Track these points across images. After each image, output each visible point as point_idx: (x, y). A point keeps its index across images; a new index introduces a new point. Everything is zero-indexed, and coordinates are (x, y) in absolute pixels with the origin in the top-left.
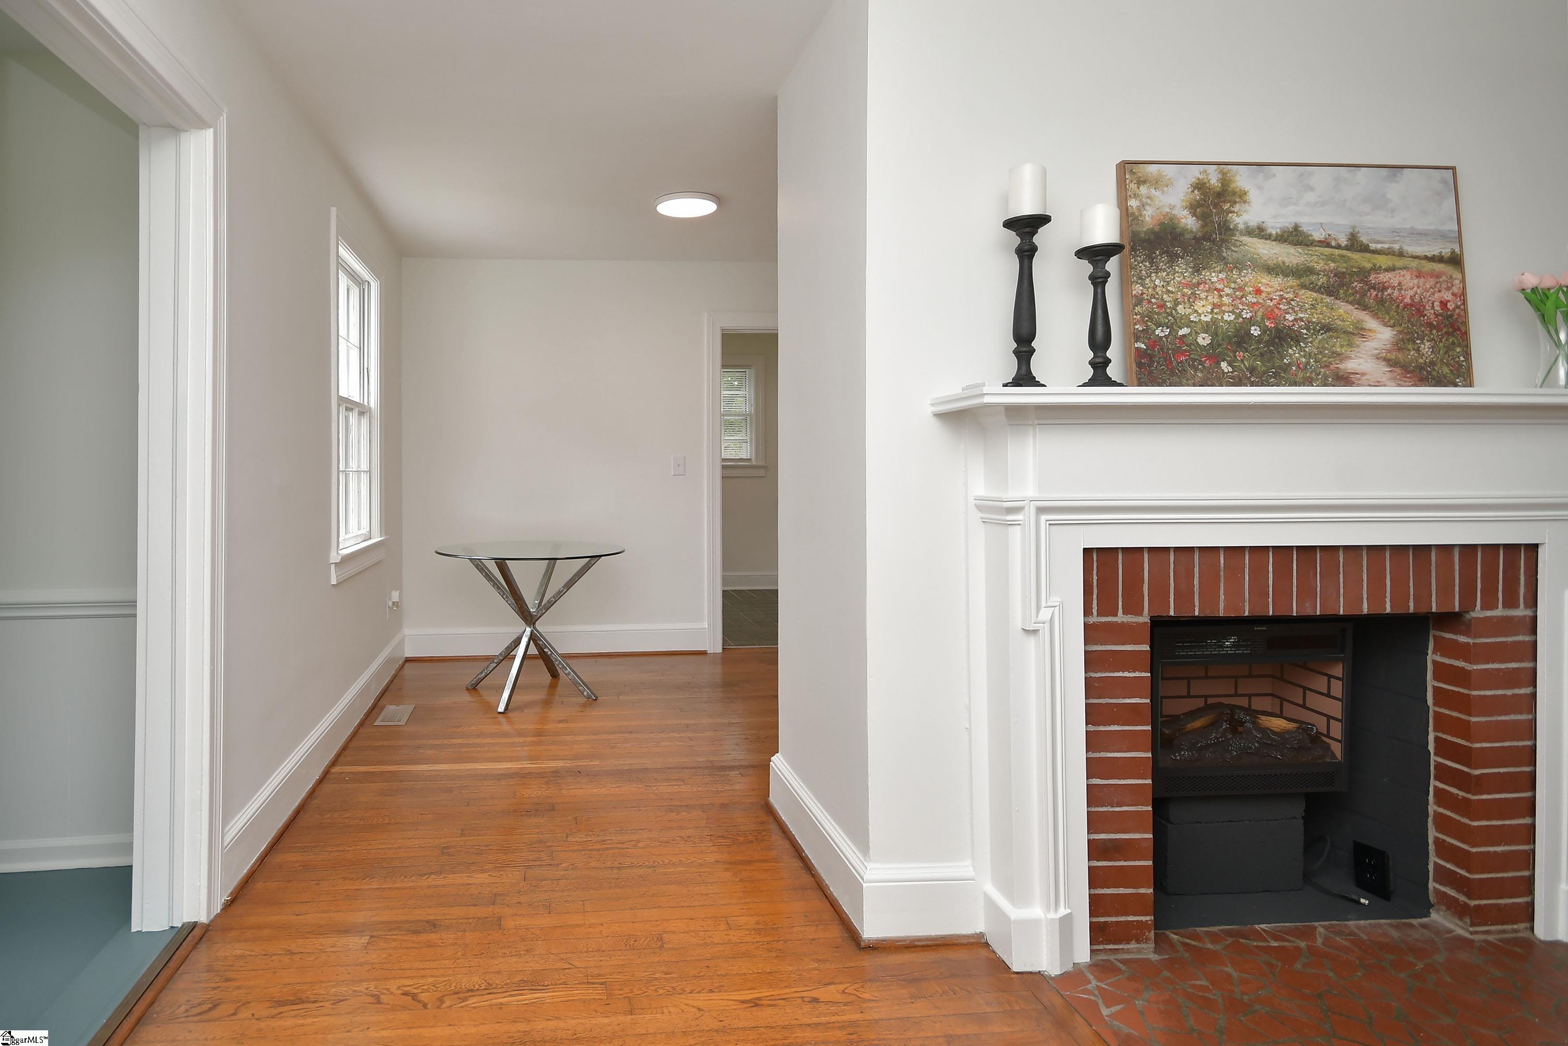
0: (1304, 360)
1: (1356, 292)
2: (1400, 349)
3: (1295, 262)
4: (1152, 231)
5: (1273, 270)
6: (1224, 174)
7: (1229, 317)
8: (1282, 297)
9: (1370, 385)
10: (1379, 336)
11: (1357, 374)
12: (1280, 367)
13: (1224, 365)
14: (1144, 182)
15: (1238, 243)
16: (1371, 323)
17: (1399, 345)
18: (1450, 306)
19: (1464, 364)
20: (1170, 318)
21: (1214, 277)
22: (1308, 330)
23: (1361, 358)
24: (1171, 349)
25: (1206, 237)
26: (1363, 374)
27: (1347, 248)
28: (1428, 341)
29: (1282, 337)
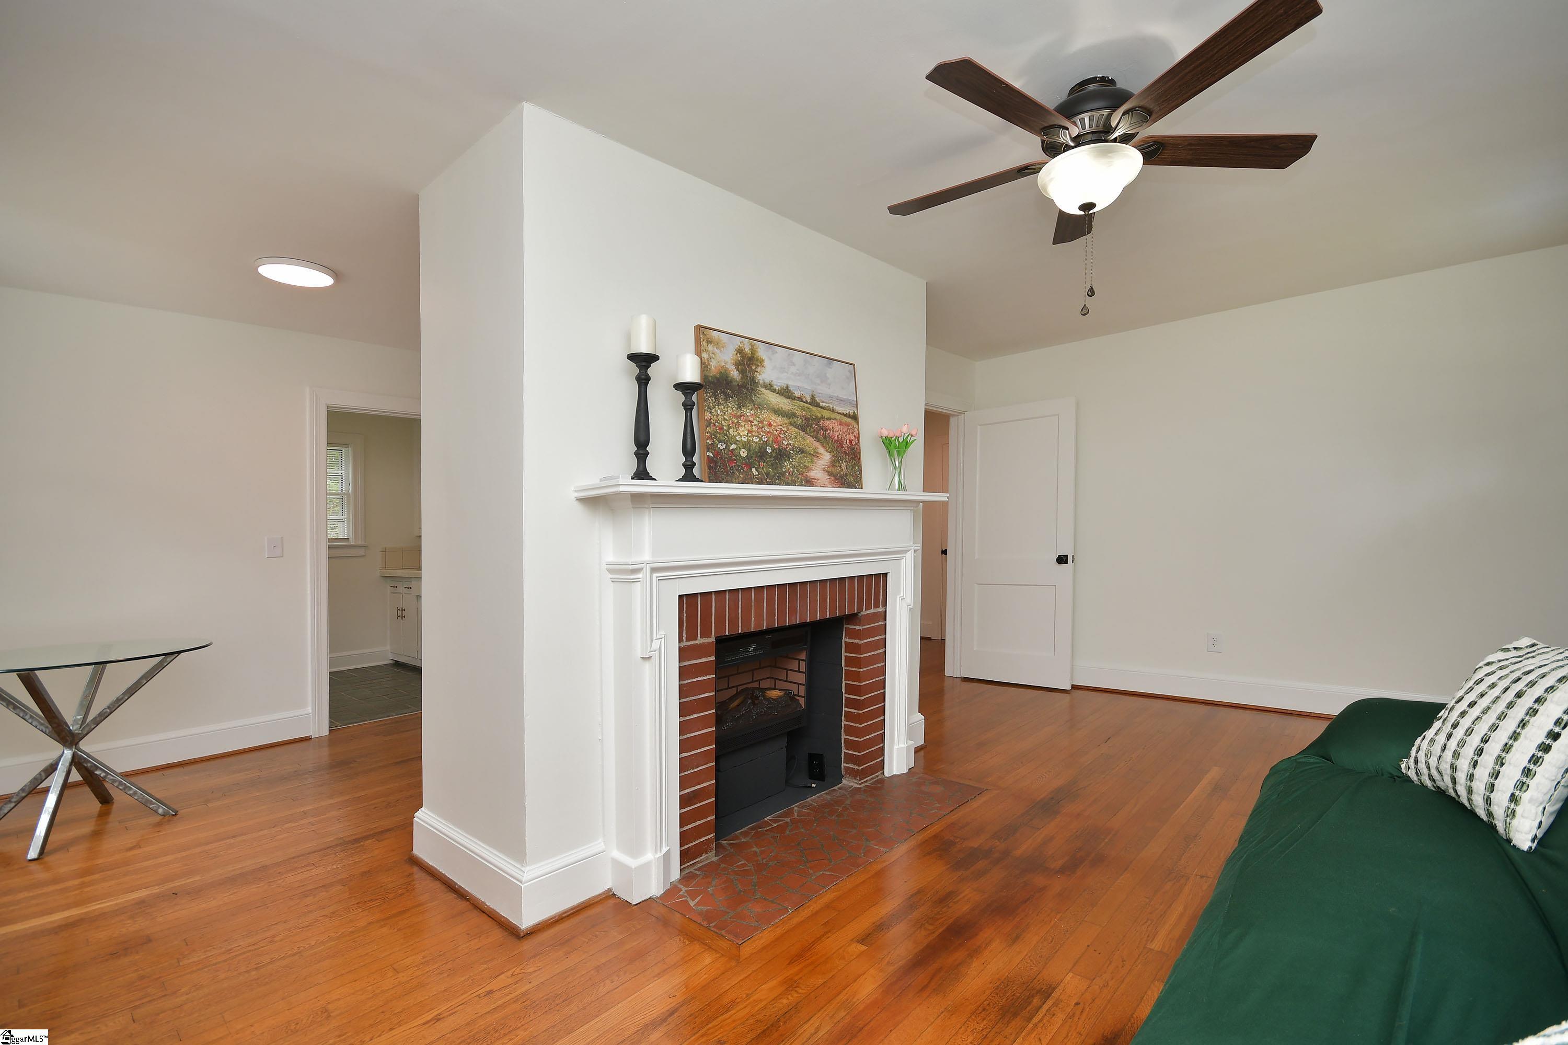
0: (792, 469)
1: (814, 430)
2: (833, 466)
3: (786, 408)
4: (715, 377)
5: (777, 412)
6: (752, 346)
7: (756, 440)
8: (781, 430)
9: (821, 486)
10: (825, 457)
12: (781, 473)
13: (754, 470)
14: (711, 342)
15: (760, 393)
16: (821, 450)
17: (833, 464)
18: (854, 443)
19: (859, 476)
20: (726, 437)
21: (748, 412)
22: (793, 451)
23: (817, 470)
25: (743, 386)
26: (818, 480)
27: (810, 403)
28: (845, 462)
29: (781, 455)
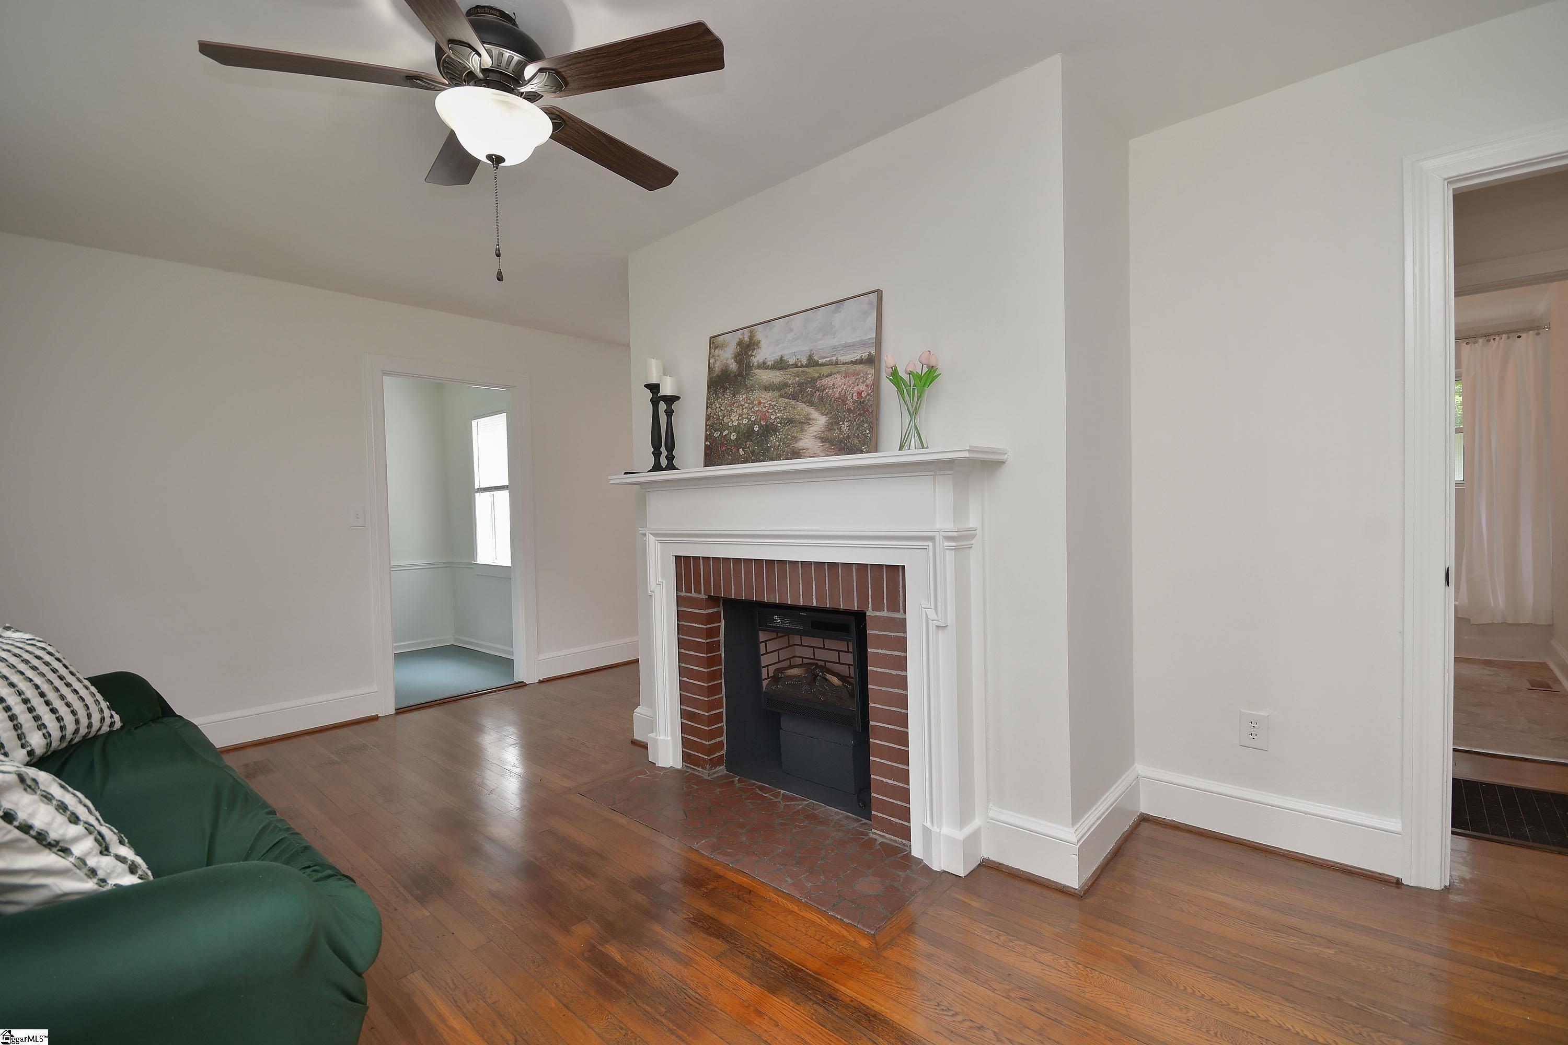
0: (777, 443)
1: (808, 395)
2: (830, 430)
3: (779, 380)
4: (719, 375)
5: (766, 388)
6: (751, 332)
7: (745, 421)
8: (770, 405)
9: (811, 457)
10: (817, 422)
11: (804, 449)
12: (765, 449)
13: (741, 450)
14: (718, 347)
15: (753, 375)
16: (815, 414)
17: (829, 427)
18: (863, 395)
19: (869, 435)
20: (721, 425)
21: (741, 398)
22: (781, 424)
23: (807, 438)
24: (720, 444)
25: (741, 374)
26: (807, 449)
27: (807, 366)
28: (847, 421)
29: (769, 430)
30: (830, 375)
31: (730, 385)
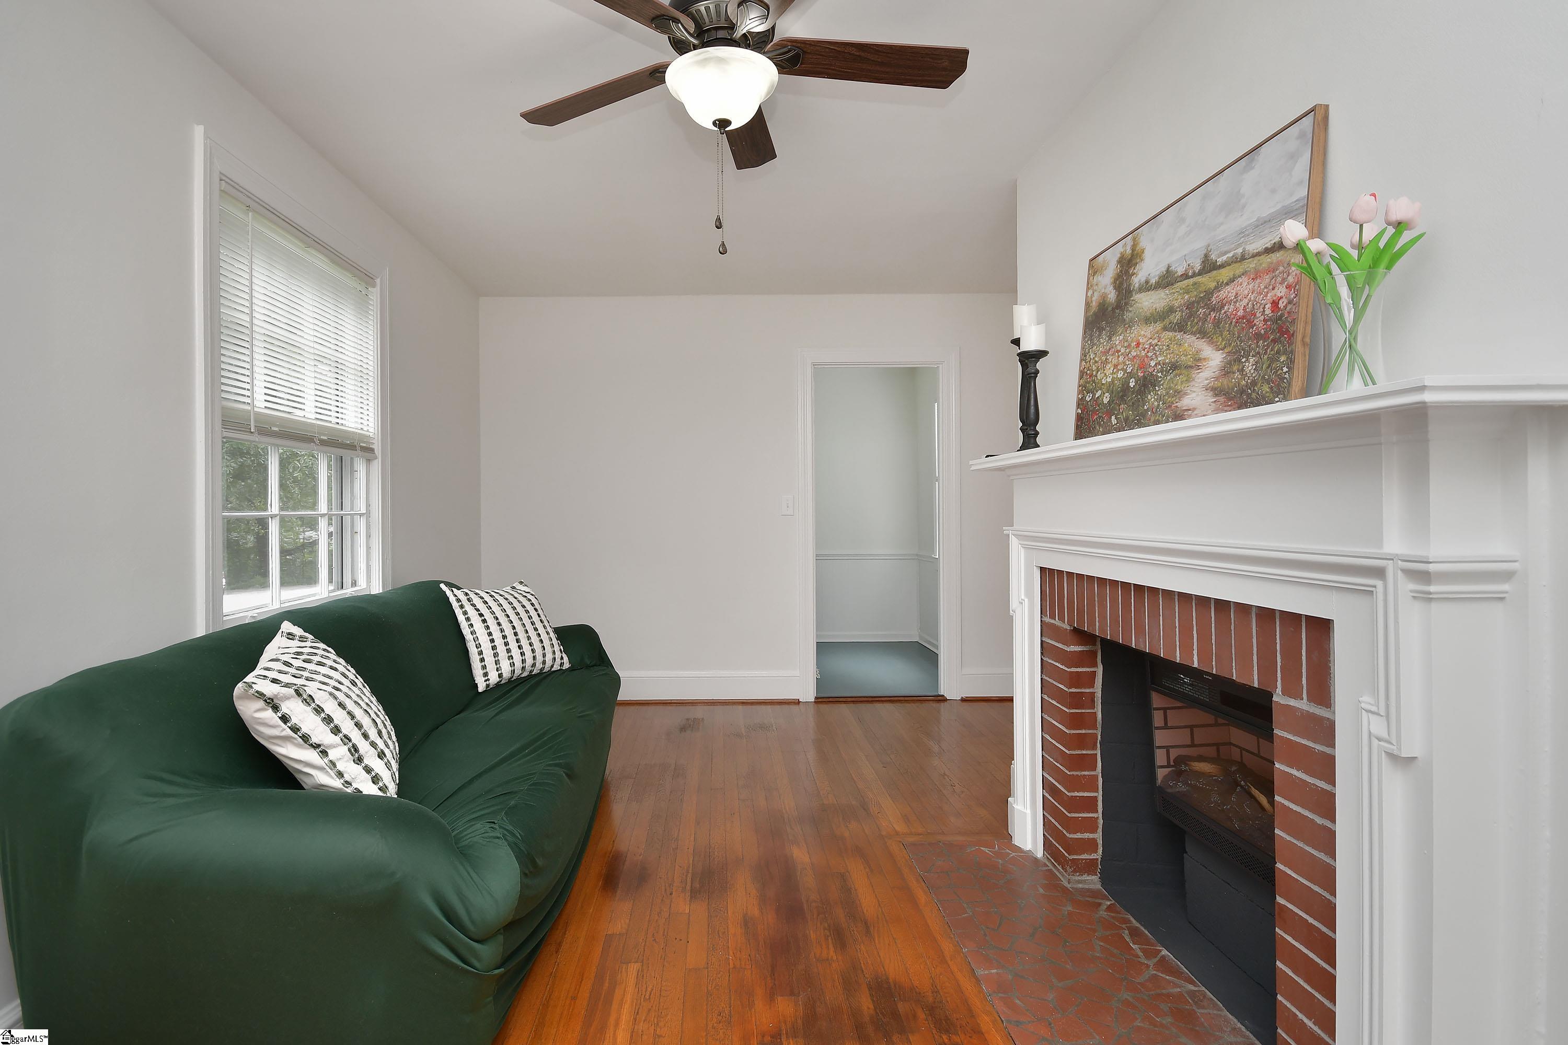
0: (1156, 400)
1: (1200, 320)
2: (1226, 374)
3: (1163, 305)
4: (1094, 314)
5: (1149, 319)
6: (1134, 240)
7: (1120, 375)
8: (1151, 345)
9: (1196, 417)
10: (1211, 363)
11: (1189, 410)
12: (1143, 410)
13: (1113, 416)
14: (1098, 272)
15: (1133, 302)
16: (1207, 351)
17: (1226, 371)
18: (1281, 305)
19: (1287, 376)
20: (1094, 384)
22: (1162, 372)
23: (1194, 392)
24: (1092, 411)
25: (1118, 305)
26: (1194, 409)
28: (1253, 356)
29: (1147, 383)
30: (1232, 280)
31: (1107, 323)
